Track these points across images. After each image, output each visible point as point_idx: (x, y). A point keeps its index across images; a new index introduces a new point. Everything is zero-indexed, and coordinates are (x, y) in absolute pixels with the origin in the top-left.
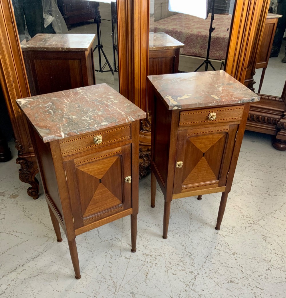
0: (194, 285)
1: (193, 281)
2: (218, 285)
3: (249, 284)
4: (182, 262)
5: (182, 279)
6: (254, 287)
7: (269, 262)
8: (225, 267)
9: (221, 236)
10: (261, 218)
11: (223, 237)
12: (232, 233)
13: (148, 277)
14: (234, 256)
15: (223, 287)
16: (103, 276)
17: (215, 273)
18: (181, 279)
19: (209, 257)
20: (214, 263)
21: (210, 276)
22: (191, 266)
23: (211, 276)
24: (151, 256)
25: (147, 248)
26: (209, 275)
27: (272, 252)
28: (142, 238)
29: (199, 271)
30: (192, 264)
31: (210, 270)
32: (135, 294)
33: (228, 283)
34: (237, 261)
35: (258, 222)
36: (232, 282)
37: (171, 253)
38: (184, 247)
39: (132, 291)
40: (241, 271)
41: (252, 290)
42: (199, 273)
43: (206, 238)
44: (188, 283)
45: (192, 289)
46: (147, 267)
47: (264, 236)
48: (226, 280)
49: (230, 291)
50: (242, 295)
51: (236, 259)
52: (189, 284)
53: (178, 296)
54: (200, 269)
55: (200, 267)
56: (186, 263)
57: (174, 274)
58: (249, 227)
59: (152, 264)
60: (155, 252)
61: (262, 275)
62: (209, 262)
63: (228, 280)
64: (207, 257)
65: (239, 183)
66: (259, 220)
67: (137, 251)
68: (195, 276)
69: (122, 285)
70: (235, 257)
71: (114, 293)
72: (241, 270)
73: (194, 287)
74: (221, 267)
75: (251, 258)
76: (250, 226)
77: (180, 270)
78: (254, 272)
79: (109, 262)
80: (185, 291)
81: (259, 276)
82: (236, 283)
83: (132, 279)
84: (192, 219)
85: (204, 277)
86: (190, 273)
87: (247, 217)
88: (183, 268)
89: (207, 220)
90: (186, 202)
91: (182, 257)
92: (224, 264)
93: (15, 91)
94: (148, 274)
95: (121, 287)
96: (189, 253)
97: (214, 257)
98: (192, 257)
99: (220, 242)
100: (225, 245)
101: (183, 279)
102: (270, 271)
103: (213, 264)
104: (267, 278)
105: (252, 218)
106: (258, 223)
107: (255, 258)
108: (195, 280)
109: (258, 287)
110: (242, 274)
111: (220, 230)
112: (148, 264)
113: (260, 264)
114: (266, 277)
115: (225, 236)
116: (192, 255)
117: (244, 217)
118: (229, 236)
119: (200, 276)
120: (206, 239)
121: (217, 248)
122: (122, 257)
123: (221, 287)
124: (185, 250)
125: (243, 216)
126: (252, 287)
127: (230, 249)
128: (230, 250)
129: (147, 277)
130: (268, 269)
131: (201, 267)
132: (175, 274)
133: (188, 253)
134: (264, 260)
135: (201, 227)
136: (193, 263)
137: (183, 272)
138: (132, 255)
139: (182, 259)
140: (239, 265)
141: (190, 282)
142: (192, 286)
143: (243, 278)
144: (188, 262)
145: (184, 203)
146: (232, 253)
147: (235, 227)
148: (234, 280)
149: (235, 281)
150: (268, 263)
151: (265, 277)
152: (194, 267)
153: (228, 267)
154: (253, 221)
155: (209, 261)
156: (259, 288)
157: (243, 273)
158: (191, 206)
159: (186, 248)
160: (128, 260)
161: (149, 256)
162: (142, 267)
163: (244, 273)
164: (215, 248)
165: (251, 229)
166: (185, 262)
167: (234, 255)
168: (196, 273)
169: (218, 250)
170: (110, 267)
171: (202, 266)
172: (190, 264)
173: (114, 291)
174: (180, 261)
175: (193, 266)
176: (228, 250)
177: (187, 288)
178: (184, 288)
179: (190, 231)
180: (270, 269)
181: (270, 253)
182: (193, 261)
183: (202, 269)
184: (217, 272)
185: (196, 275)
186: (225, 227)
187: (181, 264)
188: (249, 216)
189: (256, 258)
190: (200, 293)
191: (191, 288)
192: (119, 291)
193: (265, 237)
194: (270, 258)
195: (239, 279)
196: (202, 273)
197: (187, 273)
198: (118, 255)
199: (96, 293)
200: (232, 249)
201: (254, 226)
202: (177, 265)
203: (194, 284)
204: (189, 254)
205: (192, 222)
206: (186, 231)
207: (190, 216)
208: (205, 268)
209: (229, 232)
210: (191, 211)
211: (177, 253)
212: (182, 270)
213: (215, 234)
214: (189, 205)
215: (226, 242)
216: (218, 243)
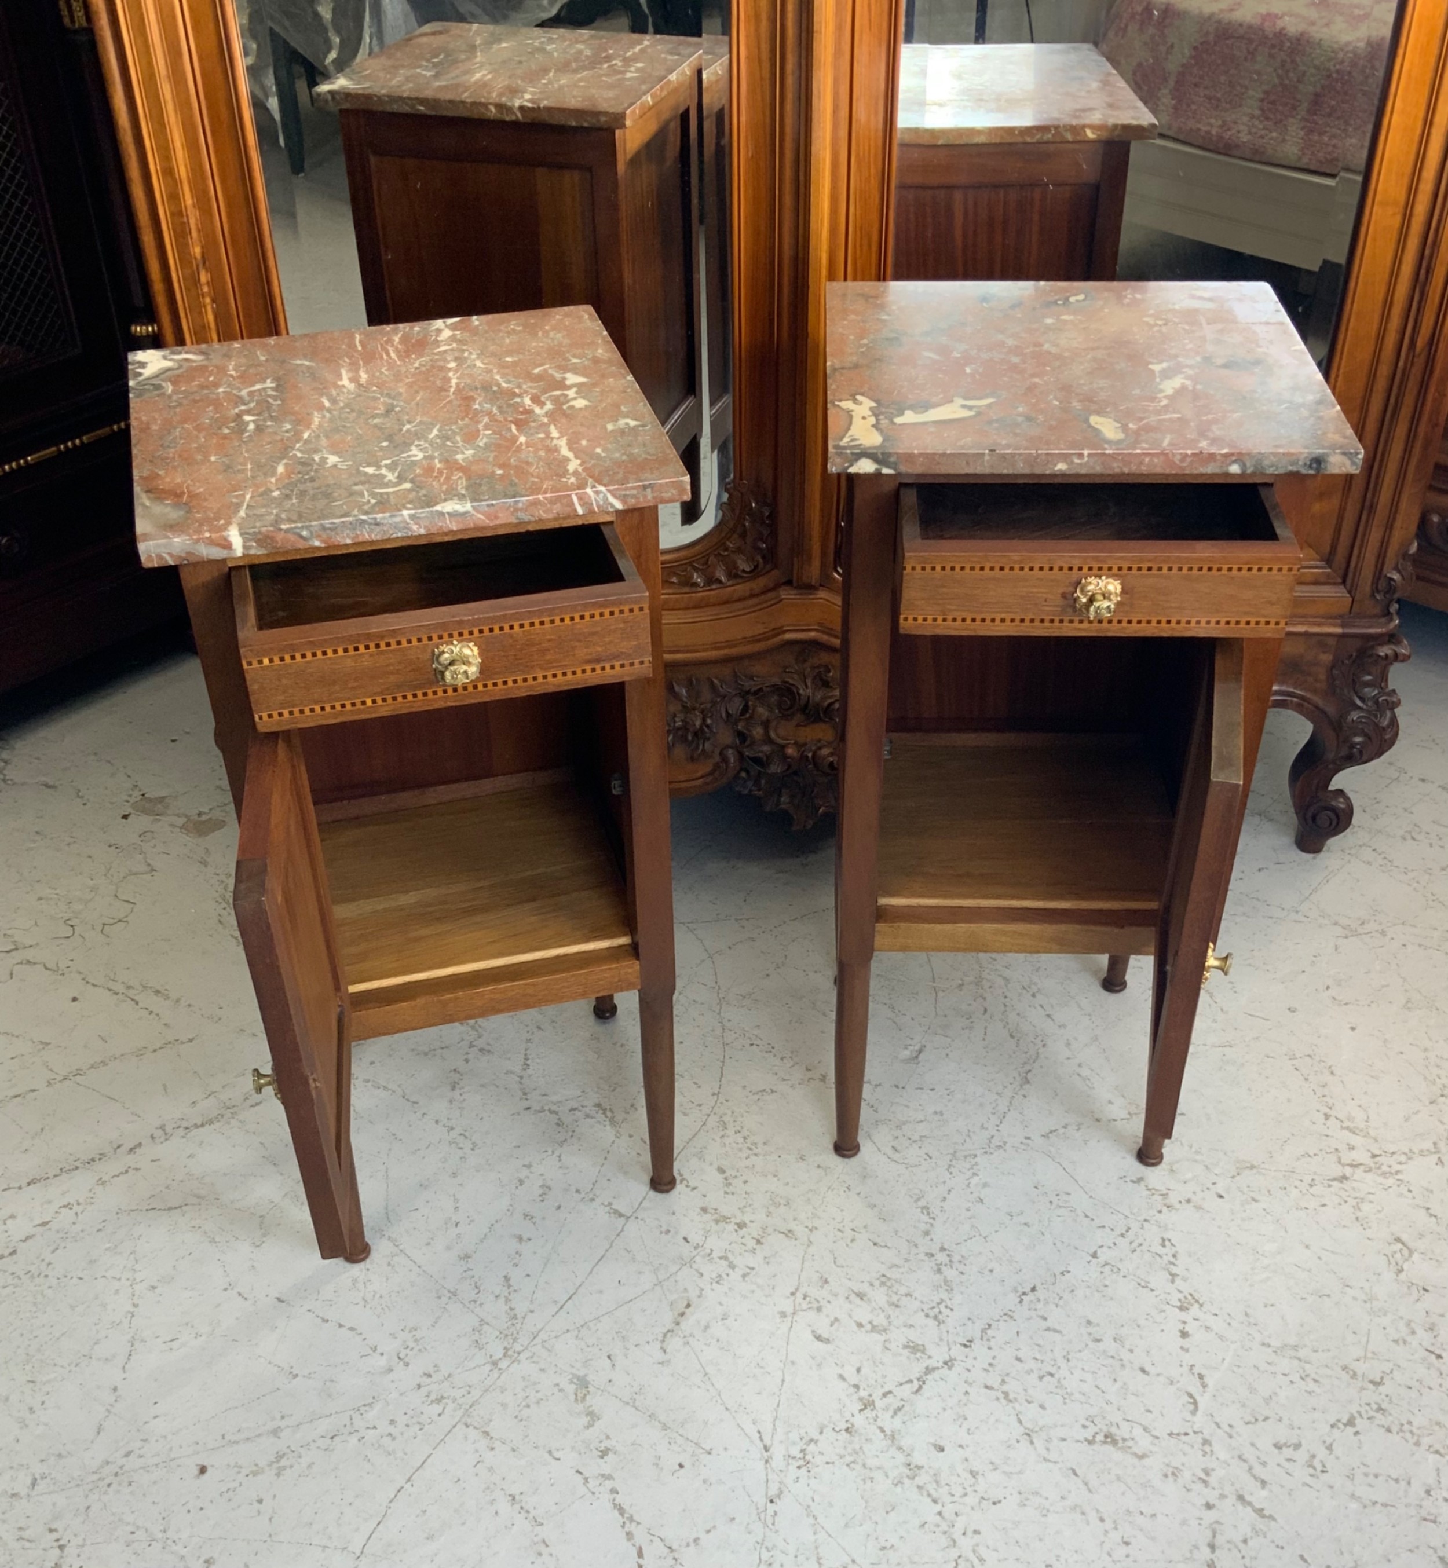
0: (899, 1414)
1: (906, 1391)
2: (1032, 1443)
3: (1203, 1476)
4: (884, 1289)
5: (854, 1370)
6: (1222, 1496)
7: (1371, 1386)
8: (1107, 1361)
9: (1156, 1197)
10: (1428, 1145)
11: (1165, 1209)
12: (1221, 1197)
13: (683, 1326)
14: (1183, 1316)
15: (1053, 1456)
16: (470, 1273)
17: (1041, 1378)
18: (849, 1372)
19: (1040, 1293)
20: (1058, 1328)
21: (1005, 1388)
22: (927, 1315)
23: (1012, 1386)
24: (741, 1226)
25: (737, 1183)
26: (1003, 1382)
27: (1409, 1339)
28: (730, 1131)
29: (957, 1352)
30: (936, 1310)
31: (1019, 1359)
32: (591, 1389)
33: (1090, 1442)
34: (1186, 1343)
35: (1400, 1163)
36: (1114, 1442)
37: (849, 1234)
38: (926, 1218)
39: (581, 1373)
40: (1187, 1399)
41: (1209, 1506)
42: (951, 1360)
43: (1067, 1194)
44: (875, 1397)
45: (882, 1430)
46: (702, 1275)
47: (1399, 1246)
48: (1084, 1427)
49: (1086, 1484)
50: (1140, 1520)
51: (1184, 1334)
52: (879, 1403)
53: (801, 1445)
54: (970, 1341)
55: (974, 1330)
56: (907, 1295)
57: (819, 1338)
58: (1335, 1179)
59: (732, 1266)
60: (769, 1214)
61: (1297, 1446)
62: (1029, 1318)
63: (1092, 1429)
64: (1028, 1289)
65: (1383, 933)
66: (1409, 1155)
67: (679, 1187)
68: (929, 1370)
69: (543, 1336)
70: (1184, 1322)
71: (495, 1364)
72: (1190, 1396)
73: (897, 1419)
74: (1084, 1355)
75: (1275, 1343)
76: (1344, 1178)
77: (860, 1325)
79: (526, 1216)
80: (847, 1430)
81: (1278, 1446)
82: (1135, 1454)
83: (604, 1319)
84: (1028, 1082)
85: (970, 1384)
86: (906, 1352)
87: (1346, 1124)
88: (879, 1321)
89: (1110, 1102)
90: (1034, 989)
91: (899, 1262)
92: (1109, 1345)
93: (209, 308)
94: (687, 1311)
95: (536, 1341)
96: (942, 1249)
97: (1066, 1295)
98: (950, 1273)
99: (1135, 1227)
100: (1157, 1248)
101: (858, 1370)
102: (1357, 1433)
103: (1048, 1329)
104: (1319, 1468)
105: (1372, 1133)
106: (1397, 1172)
107: (1295, 1348)
108: (916, 1392)
109: (1248, 1498)
110: (1189, 1417)
111: (1163, 1165)
112: (711, 1261)
113: (1312, 1386)
114: (1316, 1463)
115: (1178, 1206)
116: (956, 1265)
117: (1332, 1121)
118: (1198, 1208)
119: (952, 1375)
120: (1066, 1198)
121: (1104, 1255)
122: (598, 1201)
123: (1044, 1452)
124: (927, 1233)
125: (1327, 1117)
126: (1216, 1493)
127: (1173, 1275)
128: (1173, 1282)
129: (678, 1324)
130: (1345, 1421)
131: (978, 1335)
132: (827, 1341)
133: (935, 1251)
134: (1345, 1368)
135: (1061, 1131)
136: (942, 1307)
137: (876, 1336)
138: (645, 1204)
139: (894, 1274)
140: (1192, 1366)
141: (887, 1393)
142: (891, 1412)
143: (1186, 1434)
144: (915, 1295)
145: (1020, 995)
146: (1179, 1296)
147: (1252, 1167)
148: (1127, 1436)
149: (1130, 1443)
150: (1363, 1389)
151: (1313, 1456)
152: (940, 1323)
153: (1123, 1366)
154: (1374, 1156)
155: (1033, 1313)
156: (1250, 1504)
157: (1196, 1408)
158: (1049, 1016)
159: (938, 1224)
160: (622, 1220)
161: (731, 1227)
162: (673, 1269)
163: (1199, 1413)
164: (1094, 1255)
165: (1344, 1194)
166: (903, 1290)
167: (1182, 1309)
168: (938, 1355)
169: (1107, 1269)
170: (520, 1239)
171: (983, 1331)
172: (925, 1307)
173: (499, 1354)
174: (877, 1283)
175: (935, 1318)
176: (1159, 1280)
177: (859, 1421)
178: (848, 1416)
179: (996, 1142)
180: (1358, 1421)
181: (1396, 1341)
182: (944, 1295)
183: (977, 1341)
184: (1052, 1375)
185: (934, 1369)
186: (1198, 1157)
187: (879, 1296)
188: (1362, 1125)
189: (1303, 1352)
190: (918, 1459)
191: (880, 1423)
192: (522, 1356)
193: (1406, 1252)
194: (1387, 1367)
195: (1157, 1438)
196: (969, 1361)
197: (893, 1346)
198: (578, 1191)
199: (411, 1344)
200: (1185, 1280)
201: (1365, 1182)
202: (853, 1297)
203: (906, 1408)
204: (941, 1257)
205: (1025, 1096)
206: (969, 1136)
207: (1025, 1063)
208: (992, 1343)
209: (1210, 1185)
210: (1040, 1038)
211: (877, 1240)
212: (869, 1327)
213: (1121, 1181)
214: (1039, 1008)
215: (1166, 1236)
216: (1118, 1232)
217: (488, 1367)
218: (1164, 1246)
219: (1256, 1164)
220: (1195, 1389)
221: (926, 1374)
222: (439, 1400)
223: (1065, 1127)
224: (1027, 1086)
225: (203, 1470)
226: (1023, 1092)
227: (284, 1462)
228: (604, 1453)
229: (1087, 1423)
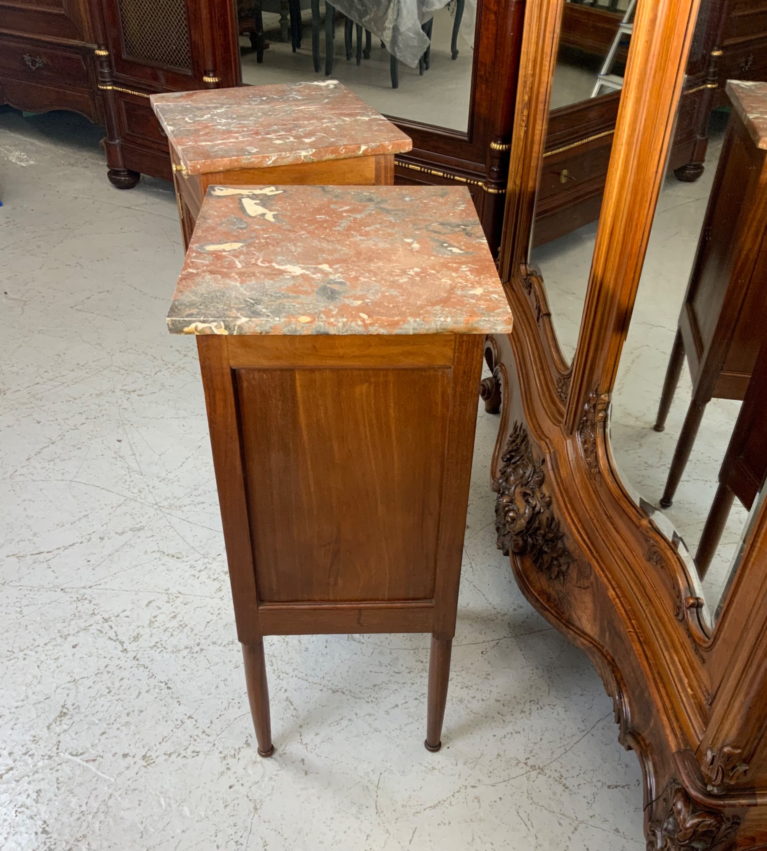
0: (99, 632)
1: (112, 634)
2: (69, 682)
3: (30, 753)
5: (128, 615)
6: (15, 761)
8: (113, 719)
9: (233, 752)
11: (223, 755)
12: (231, 787)
13: (166, 557)
14: (139, 757)
15: (59, 690)
17: (108, 688)
19: (165, 691)
20: (139, 698)
22: (157, 643)
23: (105, 676)
26: (109, 672)
29: (131, 655)
30: (160, 646)
31: (122, 679)
33: (63, 707)
34: (119, 756)
36: (60, 716)
38: (225, 643)
40: (81, 751)
41: (10, 754)
42: (127, 652)
43: (239, 708)
44: (110, 623)
46: (197, 562)
48: (73, 705)
49: (39, 703)
50: (13, 722)
51: (125, 756)
52: (106, 625)
53: (89, 598)
54: (137, 660)
55: (144, 661)
56: (172, 635)
57: (150, 602)
59: (200, 571)
61: (37, 801)
62: (149, 685)
63: (71, 708)
64: (169, 685)
68: (122, 643)
69: (168, 516)
70: (134, 757)
72: (81, 754)
73: (95, 631)
74: (119, 708)
75: (111, 802)
77: (155, 617)
78: (59, 786)
81: (38, 792)
82: (51, 724)
83: (175, 533)
84: (334, 692)
85: (110, 659)
86: (135, 634)
88: (156, 624)
91: (194, 632)
92: (124, 719)
94: (175, 558)
95: (166, 515)
96: (202, 650)
97: (162, 703)
98: (185, 653)
99: (211, 739)
100: (191, 748)
101: (127, 617)
102: (36, 833)
104: (19, 810)
108: (110, 638)
109: (11, 772)
110: (69, 751)
111: (259, 758)
112: (204, 564)
113: (75, 816)
114: (23, 809)
115: (225, 762)
116: (190, 655)
118: (222, 773)
119: (118, 652)
123: (63, 687)
124: (214, 643)
126: (18, 758)
127: (170, 755)
128: (165, 754)
129: (168, 555)
130: (47, 829)
131: (141, 663)
132: (147, 605)
133: (200, 647)
134: (84, 836)
135: (292, 708)
136: (163, 649)
140: (102, 757)
141: (111, 628)
142: (99, 628)
143: (58, 749)
144: (172, 638)
146: (154, 757)
148: (63, 722)
149: (58, 723)
150: (67, 843)
151: (28, 808)
152: (152, 648)
153: (109, 724)
155: (152, 687)
156: (7, 773)
157: (73, 755)
159: (221, 648)
163: (70, 757)
164: (190, 717)
167: (144, 757)
169: (180, 723)
171: (144, 665)
174: (182, 623)
175: (155, 646)
176: (167, 747)
177: (98, 617)
178: (102, 613)
180: (44, 836)
182: (170, 650)
183: (137, 662)
184: (109, 692)
185: (123, 646)
186: (266, 779)
189: (101, 816)
190: (70, 639)
191: (94, 625)
192: (159, 512)
195: (59, 735)
196: (125, 659)
197: (140, 629)
200: (166, 760)
202: (174, 614)
203: (101, 635)
205: (321, 690)
206: (288, 663)
207: (351, 692)
208: (134, 669)
209: (241, 782)
210: (374, 700)
211: (210, 623)
212: (153, 620)
213: (248, 735)
214: (404, 701)
215: (201, 754)
216: (206, 730)
217: (154, 502)
218: (193, 752)
219: (259, 811)
220: (85, 756)
221: (120, 642)
222: (140, 491)
223: (295, 709)
224: (330, 691)
225: (120, 441)
226: (325, 689)
227: (119, 459)
228: (102, 539)
229: (75, 706)
